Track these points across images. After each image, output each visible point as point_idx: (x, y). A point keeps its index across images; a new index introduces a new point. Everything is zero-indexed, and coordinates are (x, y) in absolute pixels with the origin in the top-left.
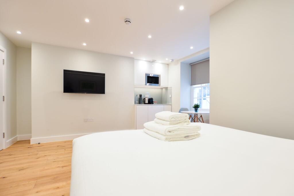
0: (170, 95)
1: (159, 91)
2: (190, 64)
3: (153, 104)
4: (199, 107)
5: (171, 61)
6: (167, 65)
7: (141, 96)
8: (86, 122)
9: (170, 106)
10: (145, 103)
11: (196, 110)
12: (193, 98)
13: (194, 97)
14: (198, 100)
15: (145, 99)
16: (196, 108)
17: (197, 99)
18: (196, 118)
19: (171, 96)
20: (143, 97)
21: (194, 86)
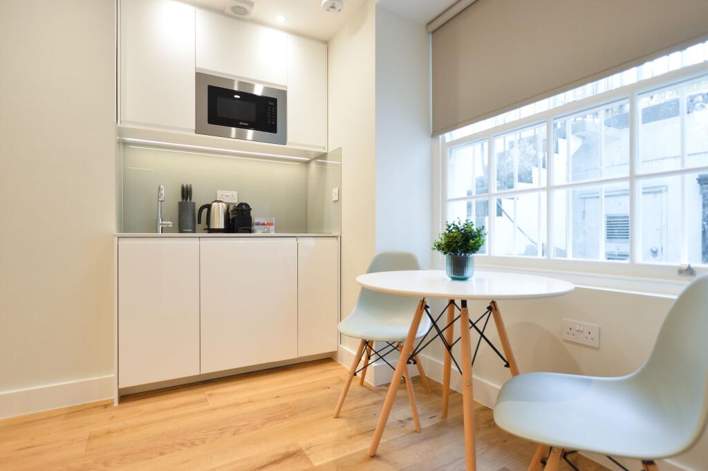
0: (335, 191)
3: (250, 231)
4: (475, 249)
6: (323, 46)
7: (186, 193)
9: (335, 242)
10: (211, 231)
11: (459, 269)
12: (445, 201)
13: (450, 196)
14: (469, 206)
15: (209, 207)
16: (454, 251)
17: (464, 204)
18: (457, 325)
19: (339, 194)
20: (198, 199)
21: (449, 137)
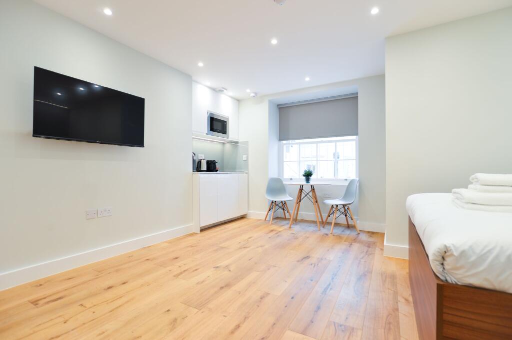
0: (245, 156)
1: (218, 147)
2: (278, 105)
3: (217, 171)
4: (311, 175)
5: (252, 95)
6: (237, 102)
8: (94, 218)
11: (308, 180)
12: (283, 162)
15: (200, 162)
16: (306, 176)
19: (247, 157)
21: (285, 142)
